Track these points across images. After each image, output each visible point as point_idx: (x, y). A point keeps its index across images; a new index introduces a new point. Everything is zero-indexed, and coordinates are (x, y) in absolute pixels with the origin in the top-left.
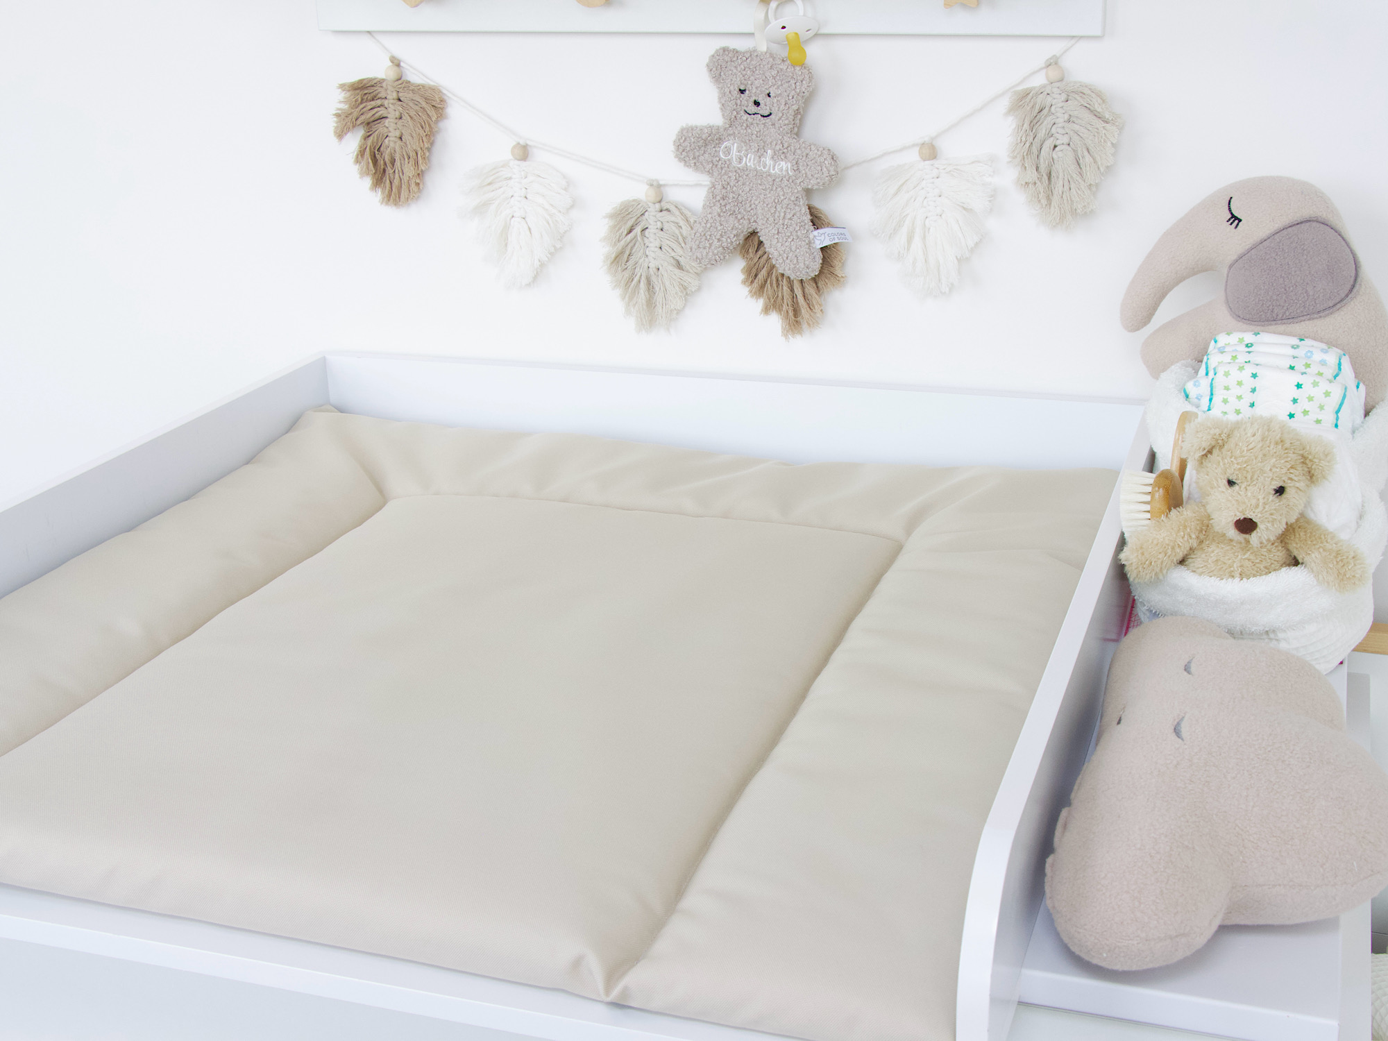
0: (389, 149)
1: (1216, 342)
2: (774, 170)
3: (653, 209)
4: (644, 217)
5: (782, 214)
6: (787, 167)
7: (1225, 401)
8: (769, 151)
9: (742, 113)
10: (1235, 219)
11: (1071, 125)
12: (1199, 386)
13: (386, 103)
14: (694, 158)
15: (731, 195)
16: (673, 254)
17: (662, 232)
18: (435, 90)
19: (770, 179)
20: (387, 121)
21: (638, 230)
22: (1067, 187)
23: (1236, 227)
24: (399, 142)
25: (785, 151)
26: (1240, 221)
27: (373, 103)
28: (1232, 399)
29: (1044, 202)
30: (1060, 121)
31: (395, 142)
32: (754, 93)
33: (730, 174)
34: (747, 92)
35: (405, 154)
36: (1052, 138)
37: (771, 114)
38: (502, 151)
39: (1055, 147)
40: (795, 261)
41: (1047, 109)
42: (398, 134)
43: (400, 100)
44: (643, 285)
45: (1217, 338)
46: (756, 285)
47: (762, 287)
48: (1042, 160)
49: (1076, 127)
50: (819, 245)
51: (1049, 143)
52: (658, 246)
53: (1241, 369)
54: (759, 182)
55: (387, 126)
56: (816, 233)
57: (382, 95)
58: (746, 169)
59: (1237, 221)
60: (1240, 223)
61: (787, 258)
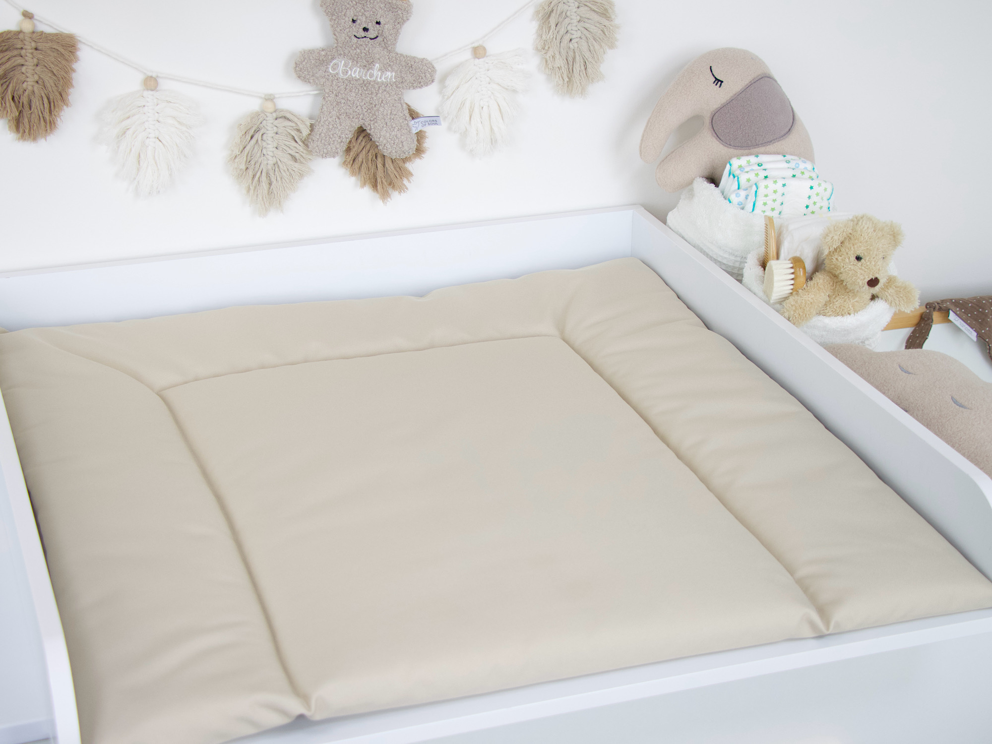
0: (26, 93)
1: (731, 165)
2: (380, 78)
3: (271, 119)
4: (261, 125)
5: (390, 111)
6: (392, 76)
7: (765, 204)
8: (377, 65)
9: (353, 37)
10: (718, 81)
11: (582, 24)
12: (739, 196)
13: (23, 52)
14: (313, 76)
15: (343, 101)
16: (290, 152)
17: (277, 135)
18: (71, 37)
19: (377, 86)
20: (24, 69)
21: (258, 136)
22: (583, 68)
23: (720, 87)
24: (37, 85)
25: (392, 64)
26: (722, 82)
27: (9, 54)
28: (770, 202)
29: (566, 79)
30: (575, 22)
31: (33, 86)
32: (363, 22)
33: (339, 84)
34: (358, 21)
35: (43, 95)
36: (569, 34)
37: (377, 37)
38: (134, 84)
39: (571, 40)
40: (401, 146)
41: (564, 14)
42: (36, 78)
43: (36, 49)
44: (264, 178)
45: (731, 162)
46: (356, 166)
47: (360, 168)
48: (562, 50)
49: (587, 25)
50: (414, 131)
51: (568, 37)
52: (275, 145)
53: (775, 182)
54: (365, 89)
55: (24, 72)
56: (413, 122)
57: (19, 46)
58: (350, 80)
59: (720, 83)
60: (722, 84)
61: (394, 144)
